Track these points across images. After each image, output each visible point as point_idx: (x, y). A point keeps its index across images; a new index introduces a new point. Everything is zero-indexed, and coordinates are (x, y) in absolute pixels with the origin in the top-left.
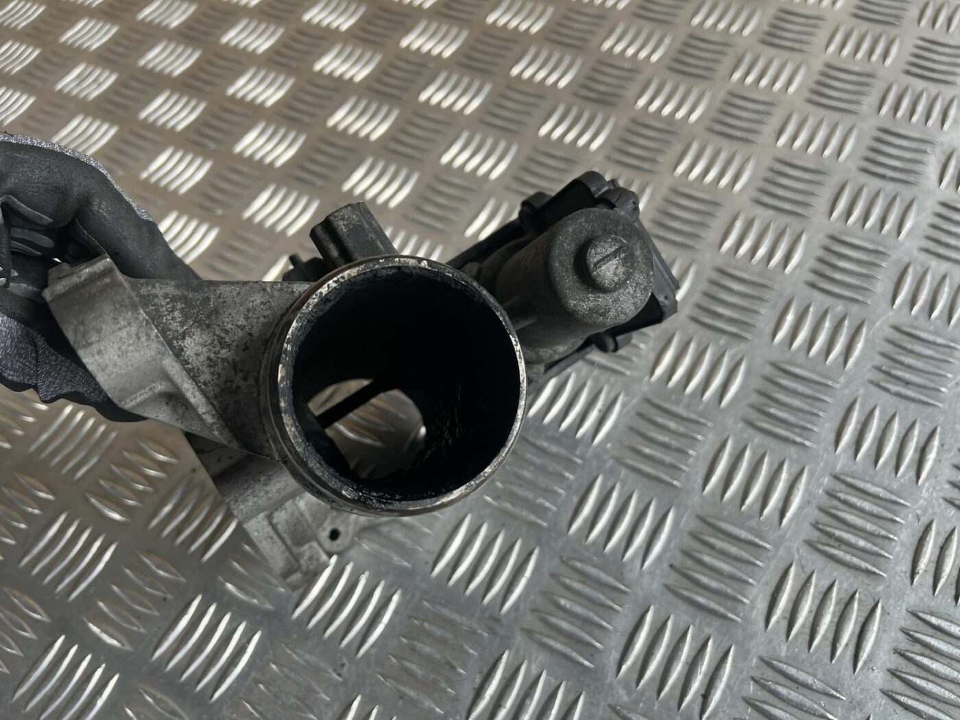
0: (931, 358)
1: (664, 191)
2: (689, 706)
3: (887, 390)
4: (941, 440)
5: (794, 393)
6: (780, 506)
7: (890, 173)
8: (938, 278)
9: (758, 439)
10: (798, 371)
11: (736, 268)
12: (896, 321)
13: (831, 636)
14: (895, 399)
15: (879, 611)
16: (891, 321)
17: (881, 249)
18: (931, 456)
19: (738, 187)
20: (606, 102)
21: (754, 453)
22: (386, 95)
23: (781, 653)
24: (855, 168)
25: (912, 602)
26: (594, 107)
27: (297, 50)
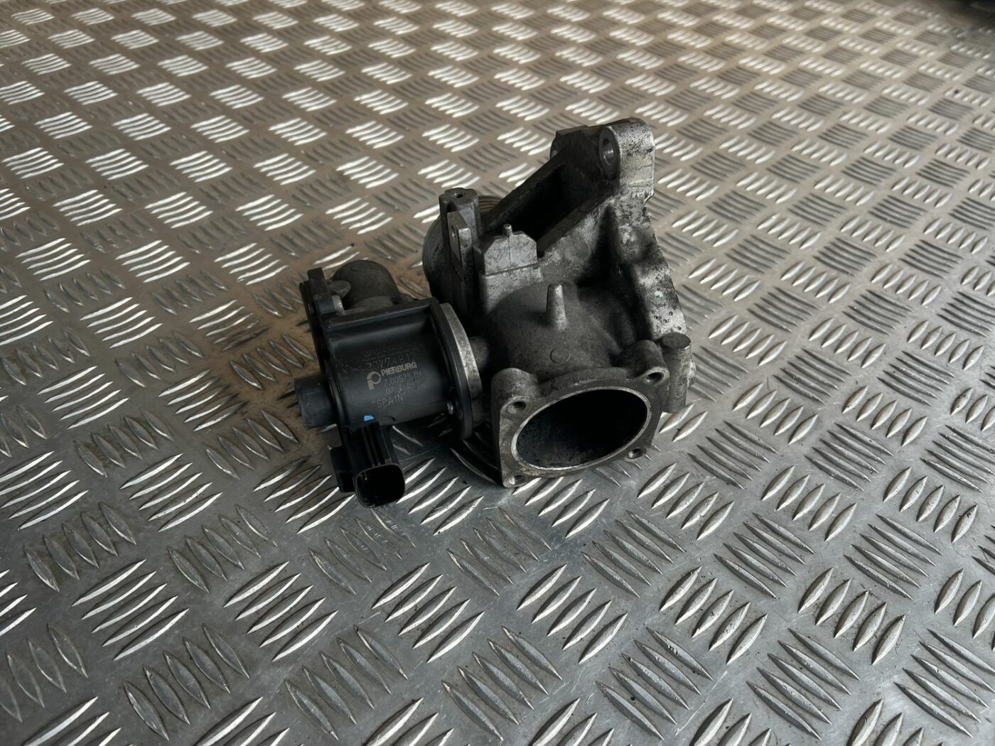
1: (728, 191)
2: (666, 432)
3: (854, 318)
4: (884, 350)
6: (761, 355)
7: (889, 218)
8: (907, 275)
9: (756, 321)
10: (794, 295)
11: (767, 238)
12: (872, 289)
13: (778, 423)
14: (858, 324)
15: (815, 419)
16: (868, 288)
17: (871, 252)
18: (876, 356)
19: (780, 201)
20: (699, 140)
21: (750, 326)
22: (543, 100)
23: (740, 423)
24: (865, 211)
25: (840, 419)
26: (690, 140)
27: (485, 65)
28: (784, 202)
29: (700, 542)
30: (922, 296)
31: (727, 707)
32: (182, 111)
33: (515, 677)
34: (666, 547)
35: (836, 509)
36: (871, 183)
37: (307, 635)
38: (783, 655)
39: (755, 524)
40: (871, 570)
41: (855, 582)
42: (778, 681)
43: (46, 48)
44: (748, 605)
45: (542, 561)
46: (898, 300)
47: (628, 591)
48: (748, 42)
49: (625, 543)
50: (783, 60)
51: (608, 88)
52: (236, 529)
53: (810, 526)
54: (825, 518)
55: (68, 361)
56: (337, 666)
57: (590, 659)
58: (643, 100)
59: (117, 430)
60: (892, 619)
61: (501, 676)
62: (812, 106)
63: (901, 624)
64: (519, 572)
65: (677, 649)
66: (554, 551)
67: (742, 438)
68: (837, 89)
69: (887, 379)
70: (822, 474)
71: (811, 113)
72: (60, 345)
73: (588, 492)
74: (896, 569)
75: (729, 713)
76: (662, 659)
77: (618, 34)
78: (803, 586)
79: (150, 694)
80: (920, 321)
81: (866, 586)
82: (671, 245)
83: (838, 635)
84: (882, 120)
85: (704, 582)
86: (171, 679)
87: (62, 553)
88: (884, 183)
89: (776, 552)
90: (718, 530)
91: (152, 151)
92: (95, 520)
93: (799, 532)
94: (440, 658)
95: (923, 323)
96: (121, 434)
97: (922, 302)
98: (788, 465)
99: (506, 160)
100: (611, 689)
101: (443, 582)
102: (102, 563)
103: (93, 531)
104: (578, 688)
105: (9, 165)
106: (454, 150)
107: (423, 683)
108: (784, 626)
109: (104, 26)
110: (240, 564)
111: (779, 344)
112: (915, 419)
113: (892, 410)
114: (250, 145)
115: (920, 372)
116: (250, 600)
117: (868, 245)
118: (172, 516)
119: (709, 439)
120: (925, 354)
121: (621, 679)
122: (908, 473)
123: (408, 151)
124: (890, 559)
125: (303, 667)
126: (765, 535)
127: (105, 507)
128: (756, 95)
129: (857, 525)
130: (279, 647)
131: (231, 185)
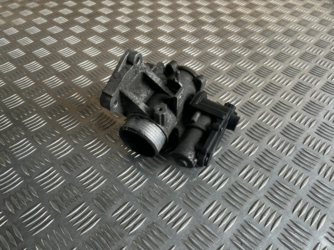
0: (318, 108)
1: (260, 66)
2: (246, 153)
3: (305, 111)
5: (283, 107)
6: (275, 125)
8: (323, 95)
9: (273, 113)
10: (285, 103)
11: (274, 83)
13: (282, 149)
14: (307, 113)
15: (294, 147)
16: (310, 100)
17: (310, 87)
18: (313, 124)
19: (278, 69)
20: (250, 48)
21: (271, 115)
22: (197, 36)
23: (270, 149)
24: (307, 72)
25: (303, 147)
26: (247, 48)
27: (176, 24)
28: (280, 70)
29: (259, 191)
30: (328, 102)
31: (272, 246)
32: (79, 46)
33: (204, 237)
34: (249, 193)
35: (303, 178)
36: (309, 61)
37: (138, 225)
38: (288, 228)
39: (277, 184)
40: (316, 199)
41: (311, 203)
42: (287, 237)
43: (32, 25)
44: (276, 212)
45: (209, 199)
46: (320, 103)
47: (237, 208)
48: (264, 10)
49: (235, 192)
50: (276, 16)
51: (218, 30)
52: (113, 191)
53: (295, 184)
54: (299, 181)
55: (54, 136)
56: (149, 235)
57: (227, 231)
58: (230, 34)
59: (72, 159)
60: (323, 215)
61: (200, 237)
62: (287, 33)
63: (326, 217)
64: (202, 203)
65: (254, 227)
66: (213, 196)
67: (270, 154)
68: (295, 27)
69: (318, 132)
70: (297, 166)
71: (287, 36)
72: (51, 130)
73: (222, 175)
74: (323, 198)
75: (272, 248)
76: (250, 231)
77: (219, 10)
78: (294, 205)
79: (92, 246)
80: (328, 111)
81: (314, 205)
82: (243, 87)
83: (306, 221)
84: (312, 38)
85: (261, 204)
86: (98, 241)
87: (60, 201)
88: (313, 61)
89: (284, 193)
90: (265, 187)
91: (71, 61)
92: (69, 189)
93: (291, 187)
94: (180, 232)
95: (329, 112)
96: (73, 160)
97: (328, 104)
98: (286, 164)
99: (186, 58)
100: (234, 241)
101: (179, 207)
102: (73, 203)
103: (69, 193)
104: (224, 241)
105: (26, 68)
106: (169, 56)
107: (175, 240)
108: (288, 219)
109: (50, 16)
110: (115, 203)
111: (281, 121)
112: (327, 146)
113: (320, 143)
114: (102, 57)
115: (328, 129)
116: (119, 214)
117: (309, 84)
118: (92, 187)
119: (260, 156)
120: (330, 123)
121: (237, 237)
122: (326, 165)
123: (154, 57)
124: (321, 195)
125: (138, 236)
126: (280, 188)
127: (71, 185)
128: (268, 30)
129: (310, 184)
130: (130, 230)
131: (98, 72)
